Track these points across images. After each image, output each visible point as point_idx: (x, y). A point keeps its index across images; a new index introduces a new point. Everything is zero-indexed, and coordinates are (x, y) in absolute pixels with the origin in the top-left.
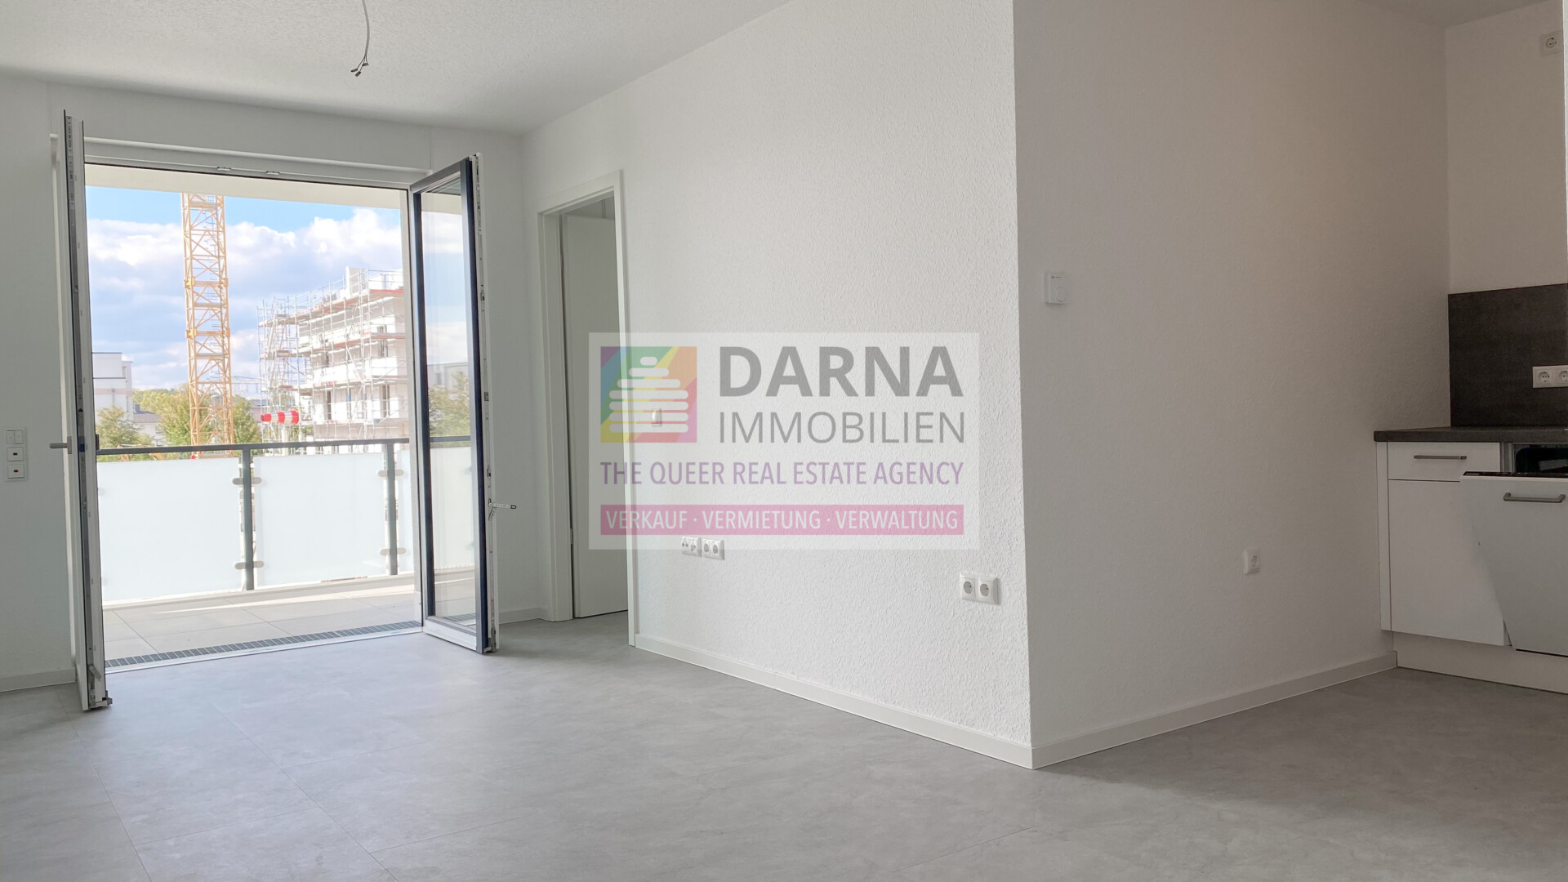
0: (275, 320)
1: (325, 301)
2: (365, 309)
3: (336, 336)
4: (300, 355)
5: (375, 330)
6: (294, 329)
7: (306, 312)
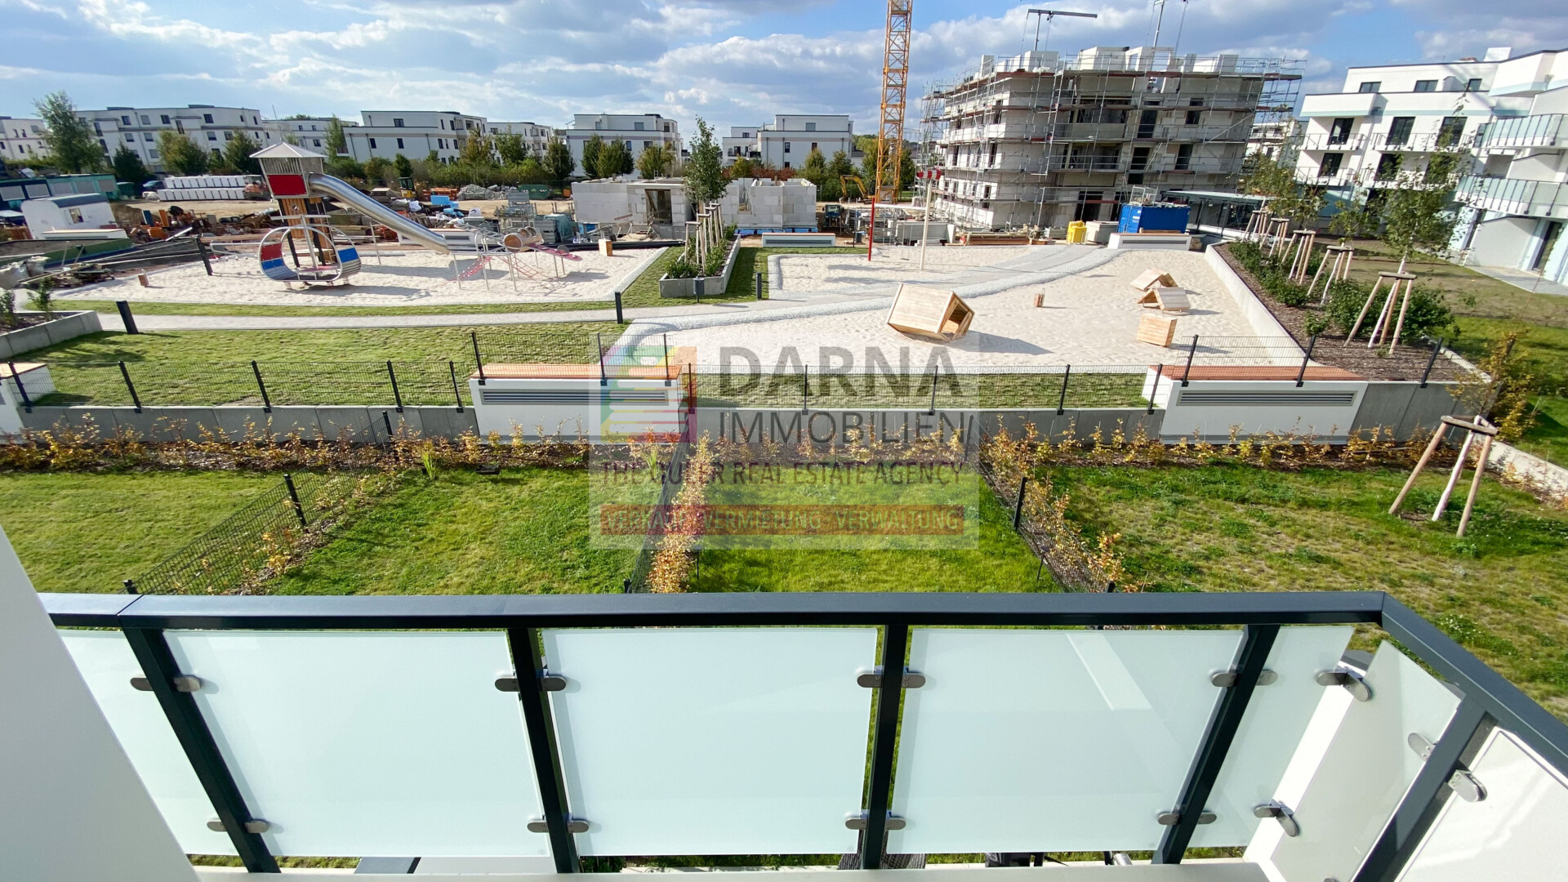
0: (932, 96)
1: (965, 81)
2: (992, 87)
3: (968, 107)
4: (944, 120)
5: (994, 104)
6: (942, 101)
7: (952, 89)
